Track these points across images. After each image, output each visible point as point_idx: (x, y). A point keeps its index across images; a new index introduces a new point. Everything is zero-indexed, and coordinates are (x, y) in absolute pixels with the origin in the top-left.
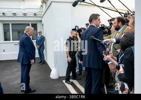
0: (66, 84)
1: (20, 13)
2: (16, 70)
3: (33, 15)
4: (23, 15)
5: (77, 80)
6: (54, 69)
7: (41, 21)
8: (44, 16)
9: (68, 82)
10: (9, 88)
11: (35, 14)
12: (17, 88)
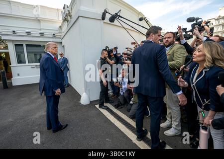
0: (101, 110)
1: (35, 33)
2: (35, 96)
3: (51, 36)
4: (39, 35)
5: (110, 103)
6: (84, 93)
7: (61, 43)
8: (65, 37)
9: (103, 107)
10: (29, 126)
11: (54, 35)
12: (40, 124)
